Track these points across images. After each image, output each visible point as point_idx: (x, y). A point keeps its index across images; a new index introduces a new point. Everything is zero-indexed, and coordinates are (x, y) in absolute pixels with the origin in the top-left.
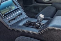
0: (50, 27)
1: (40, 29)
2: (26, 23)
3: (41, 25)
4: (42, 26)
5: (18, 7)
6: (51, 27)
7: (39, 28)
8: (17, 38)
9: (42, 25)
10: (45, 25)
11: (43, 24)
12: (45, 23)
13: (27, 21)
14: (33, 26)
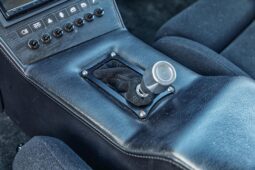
2: (100, 65)
13: (113, 55)
14: (120, 92)
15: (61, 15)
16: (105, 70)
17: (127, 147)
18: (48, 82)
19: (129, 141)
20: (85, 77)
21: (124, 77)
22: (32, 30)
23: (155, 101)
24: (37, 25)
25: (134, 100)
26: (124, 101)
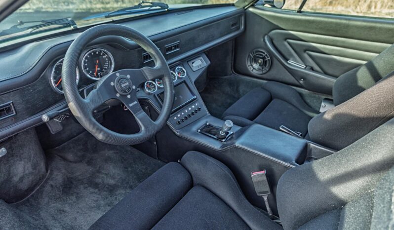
0: (238, 143)
1: (224, 142)
2: (204, 128)
3: (227, 135)
4: (230, 138)
5: (195, 97)
6: (241, 146)
7: (223, 140)
8: (186, 153)
9: (229, 136)
10: (234, 136)
11: (233, 134)
12: (235, 133)
13: (208, 124)
14: (214, 135)
15: (186, 111)
16: (206, 129)
17: (220, 149)
18: (186, 135)
19: (221, 147)
20: (200, 132)
21: (215, 130)
22: (177, 117)
23: (227, 136)
24: (179, 115)
25: (220, 136)
26: (215, 137)
